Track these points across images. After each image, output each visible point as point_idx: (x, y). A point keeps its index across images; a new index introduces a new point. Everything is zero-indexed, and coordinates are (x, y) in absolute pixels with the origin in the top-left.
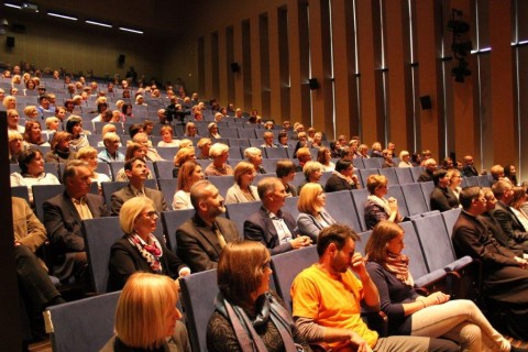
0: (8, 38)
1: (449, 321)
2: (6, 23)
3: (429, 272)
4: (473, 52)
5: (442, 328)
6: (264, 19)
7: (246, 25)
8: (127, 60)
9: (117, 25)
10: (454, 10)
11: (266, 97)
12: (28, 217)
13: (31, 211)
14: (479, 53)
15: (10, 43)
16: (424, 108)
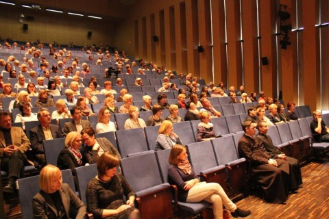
0: (24, 25)
1: (206, 193)
2: (23, 16)
4: (293, 30)
5: (203, 196)
6: (172, 9)
7: (162, 13)
8: (93, 34)
9: (86, 14)
10: (281, 5)
11: (174, 56)
12: (23, 136)
13: (24, 134)
14: (297, 31)
15: (25, 28)
16: (264, 65)
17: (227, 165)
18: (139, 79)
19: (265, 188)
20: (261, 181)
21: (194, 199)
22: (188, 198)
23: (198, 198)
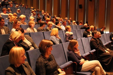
1: (92, 66)
3: (85, 53)
16: (80, 8)
17: (90, 52)
18: (19, 9)
19: (107, 64)
20: (104, 61)
21: (85, 70)
22: (82, 69)
23: (88, 69)
